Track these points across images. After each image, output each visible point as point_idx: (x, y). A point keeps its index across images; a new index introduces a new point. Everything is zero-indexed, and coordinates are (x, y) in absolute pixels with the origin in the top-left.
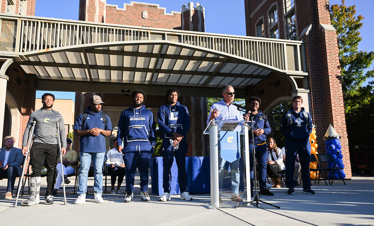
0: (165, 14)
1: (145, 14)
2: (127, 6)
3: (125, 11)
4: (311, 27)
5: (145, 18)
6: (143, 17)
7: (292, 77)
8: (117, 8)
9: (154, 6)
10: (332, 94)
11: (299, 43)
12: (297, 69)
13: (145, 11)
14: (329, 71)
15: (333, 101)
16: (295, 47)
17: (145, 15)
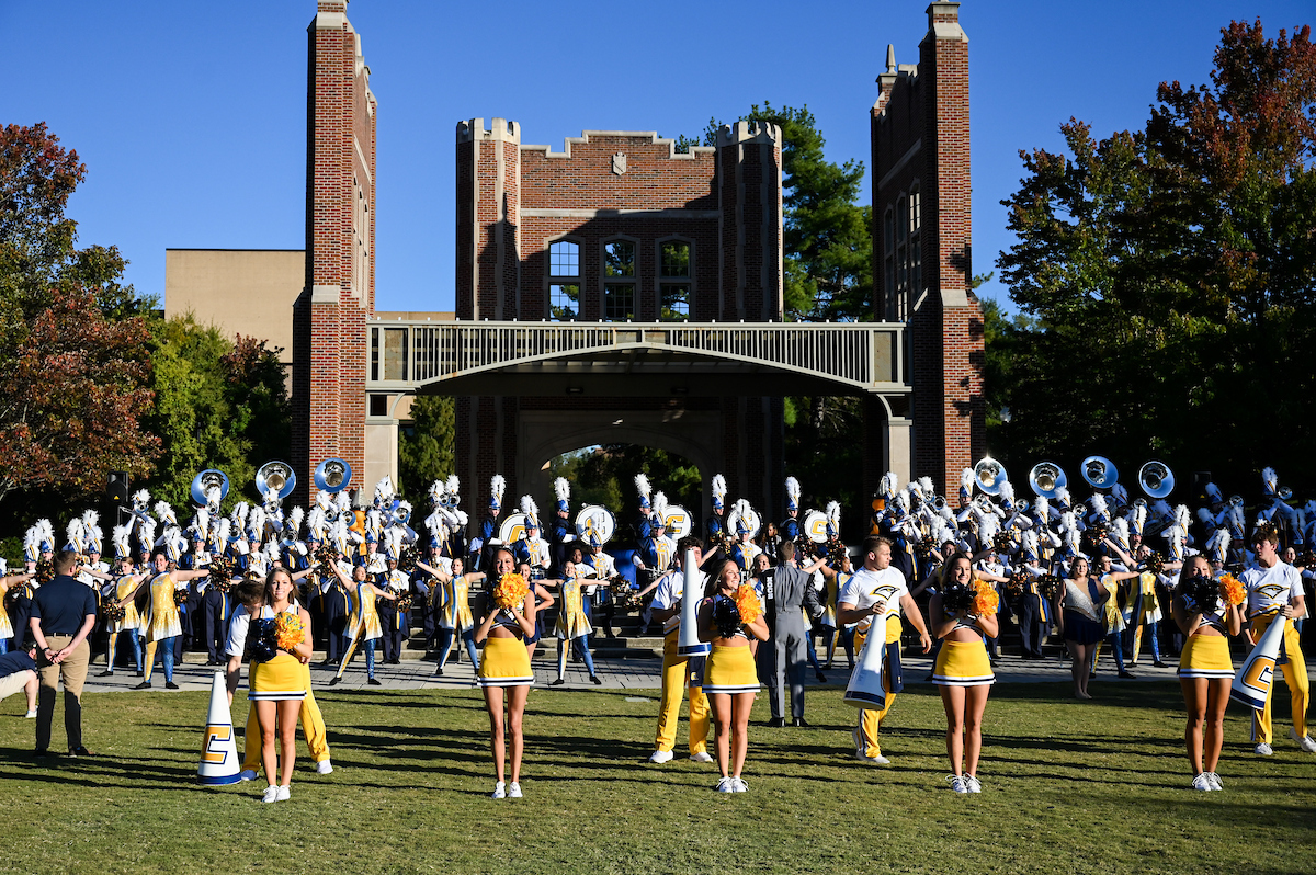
0: (673, 155)
1: (621, 163)
2: (574, 145)
3: (568, 159)
4: (925, 294)
5: (620, 173)
6: (615, 170)
7: (881, 397)
8: (549, 154)
9: (644, 138)
10: (948, 432)
11: (899, 327)
12: (894, 379)
13: (620, 154)
14: (946, 386)
15: (948, 444)
16: (894, 334)
17: (620, 166)
